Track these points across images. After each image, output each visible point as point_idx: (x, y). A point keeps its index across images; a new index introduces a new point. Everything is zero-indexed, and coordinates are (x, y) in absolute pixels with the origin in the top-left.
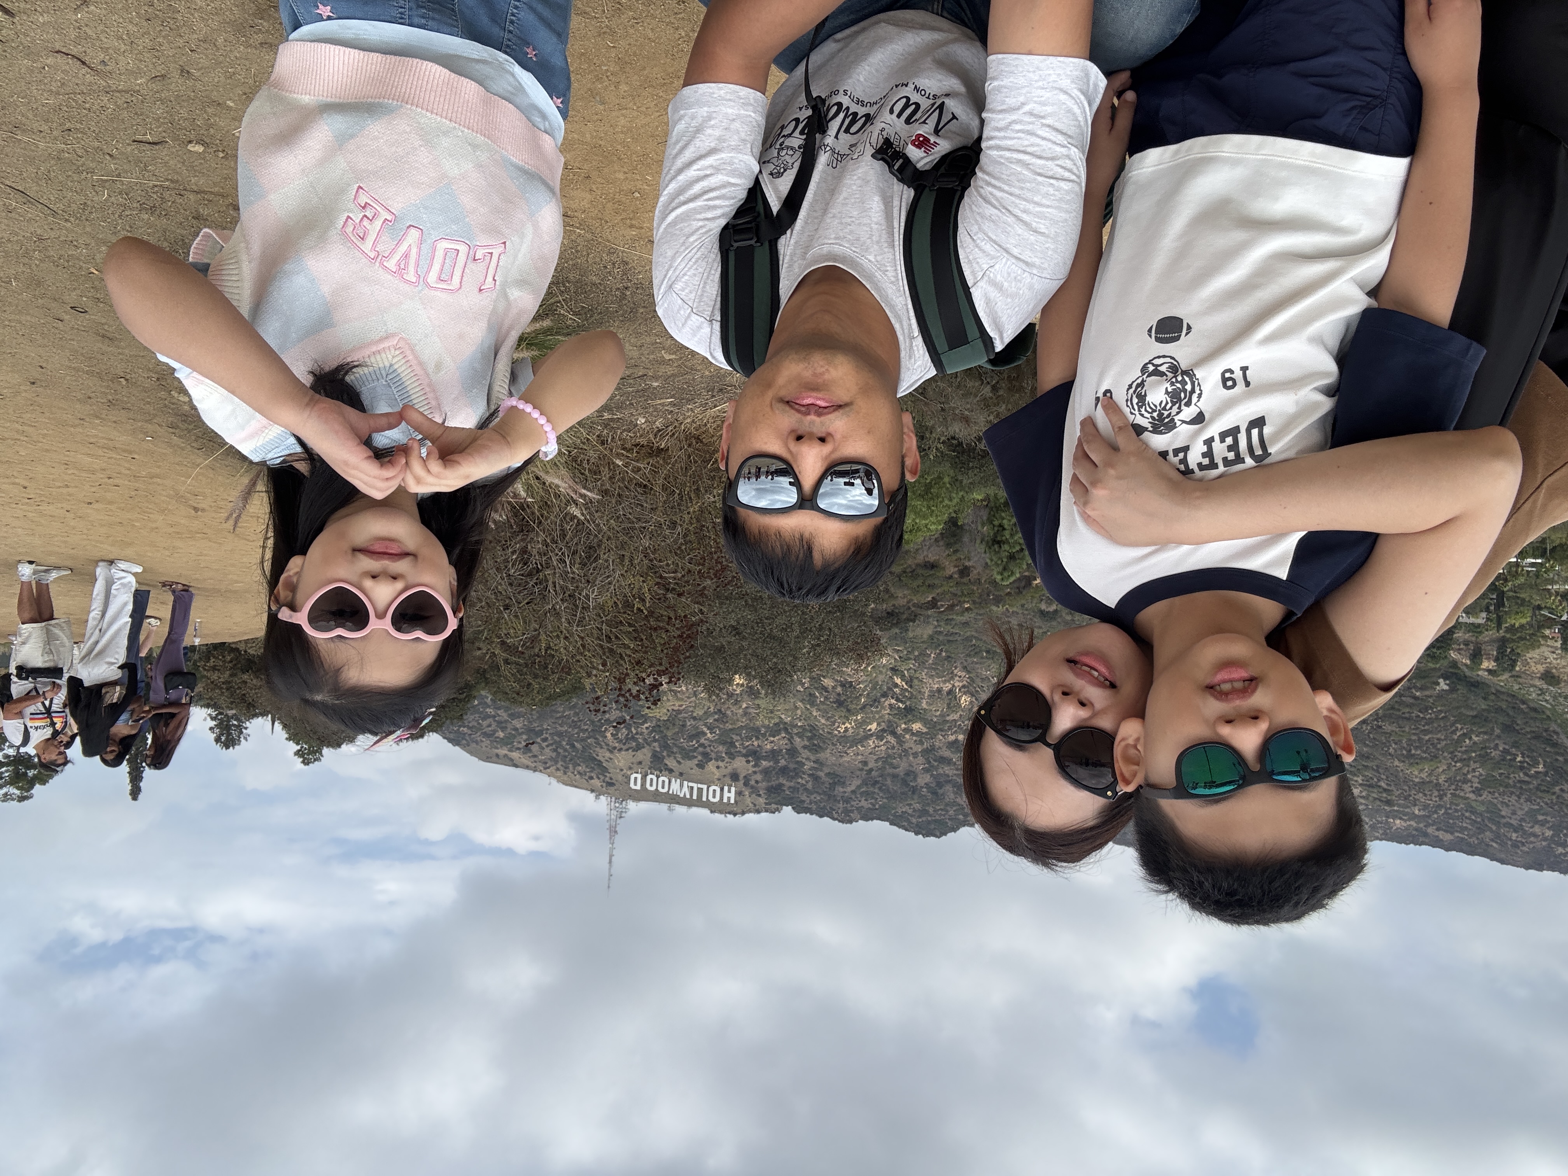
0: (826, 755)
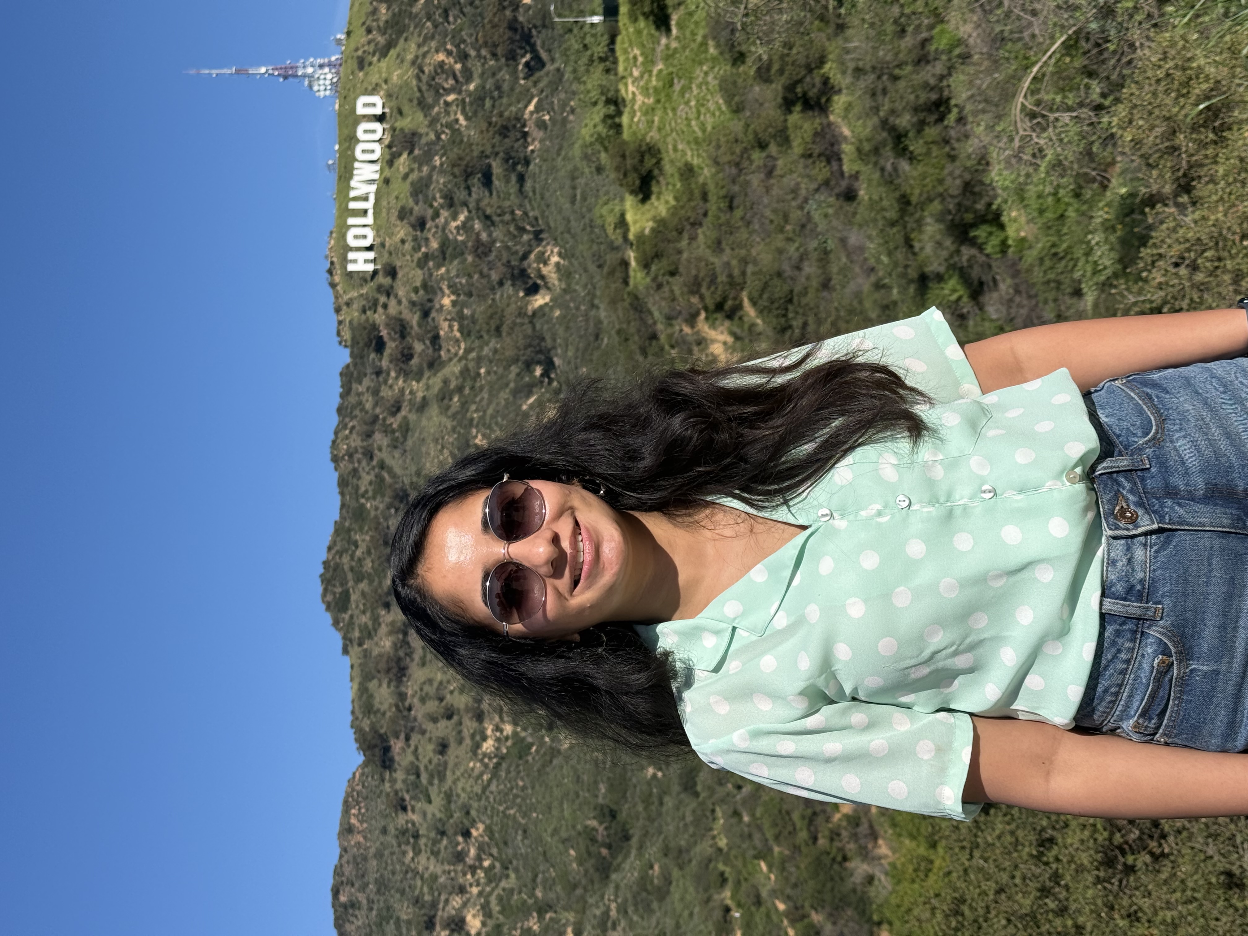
0: (436, 416)
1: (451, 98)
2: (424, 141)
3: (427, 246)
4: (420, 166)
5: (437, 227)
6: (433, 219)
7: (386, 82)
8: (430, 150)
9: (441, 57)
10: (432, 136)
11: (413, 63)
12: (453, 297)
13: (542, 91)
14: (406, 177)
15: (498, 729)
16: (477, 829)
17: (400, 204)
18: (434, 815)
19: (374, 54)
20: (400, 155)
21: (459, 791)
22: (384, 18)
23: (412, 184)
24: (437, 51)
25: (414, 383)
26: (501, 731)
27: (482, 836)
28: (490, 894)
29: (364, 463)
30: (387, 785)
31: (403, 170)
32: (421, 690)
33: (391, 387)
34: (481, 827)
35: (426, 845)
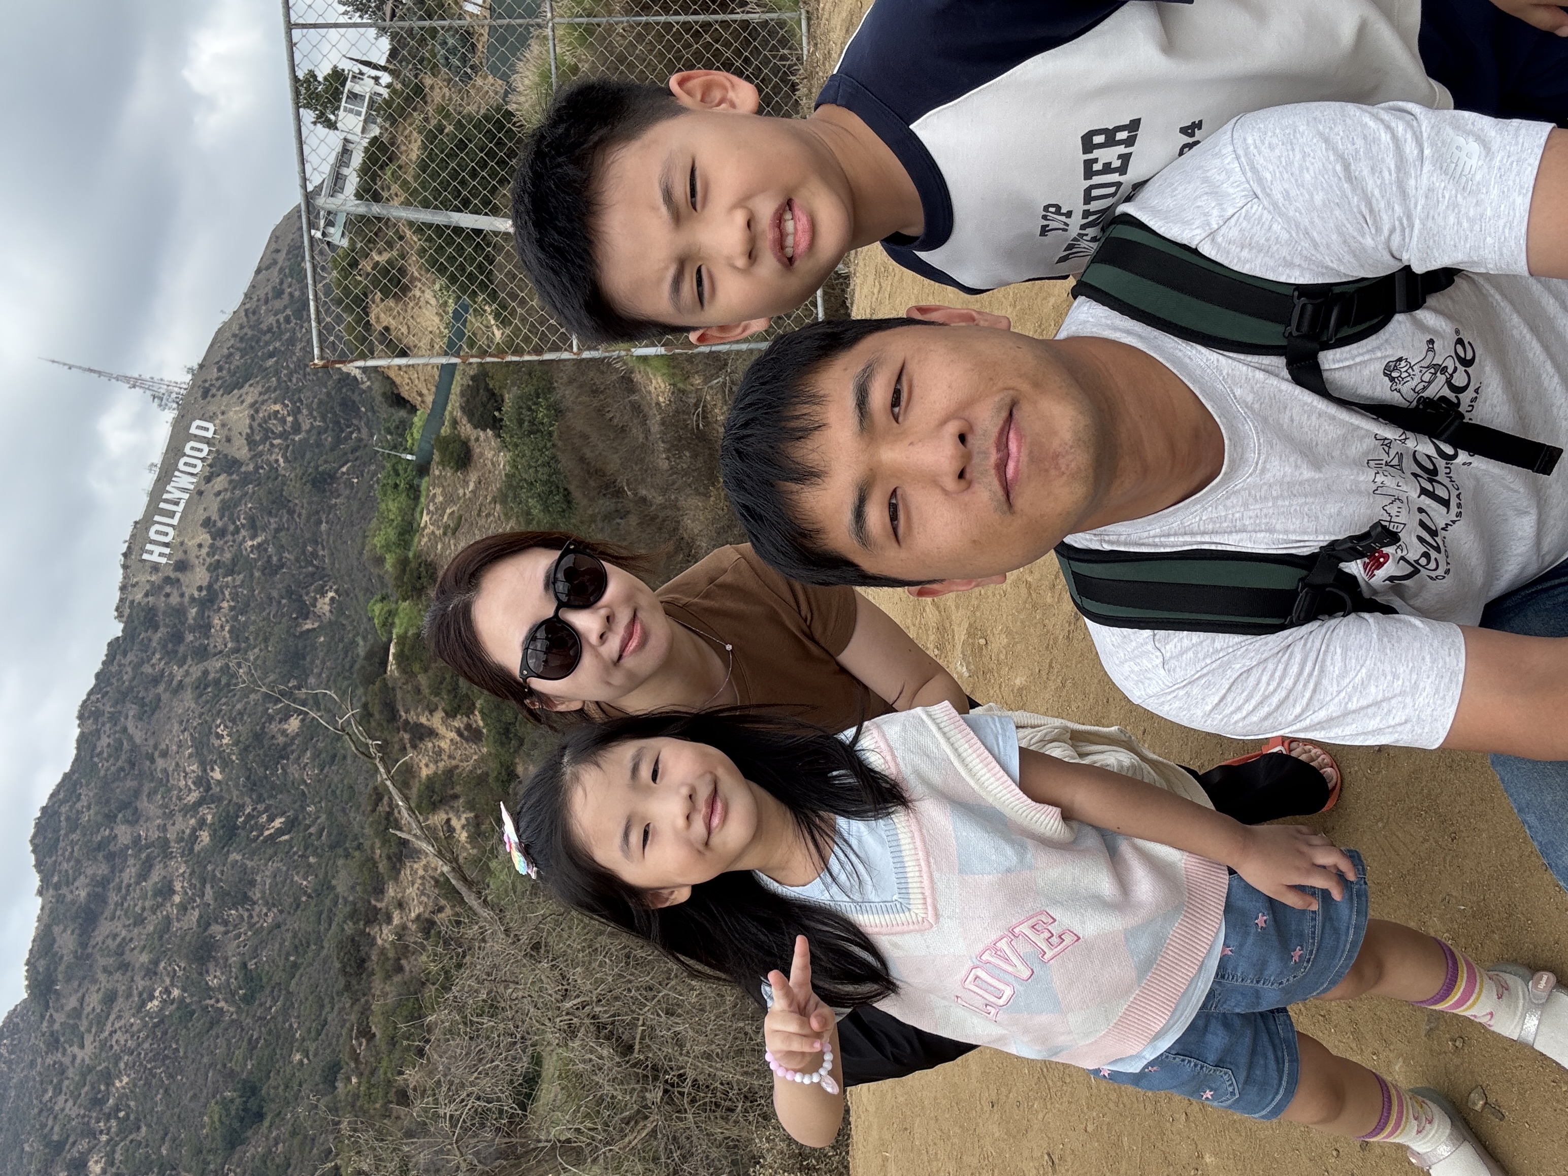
0: (188, 700)
1: (276, 442)
2: (243, 469)
3: (221, 555)
4: (234, 488)
5: (234, 541)
6: (233, 534)
7: (223, 413)
8: (246, 478)
9: (277, 407)
10: (251, 467)
11: (252, 405)
12: (232, 604)
13: (356, 459)
14: (218, 493)
15: (167, 991)
16: (121, 1081)
17: (206, 515)
18: (83, 1060)
19: (218, 390)
20: (219, 475)
21: (114, 1043)
22: (236, 363)
23: (223, 501)
24: (275, 403)
25: (175, 667)
26: (169, 993)
27: (124, 1088)
28: (117, 1144)
29: (108, 726)
30: (45, 1024)
31: (217, 488)
32: (103, 943)
33: (153, 665)
34: (125, 1079)
35: (68, 1087)
